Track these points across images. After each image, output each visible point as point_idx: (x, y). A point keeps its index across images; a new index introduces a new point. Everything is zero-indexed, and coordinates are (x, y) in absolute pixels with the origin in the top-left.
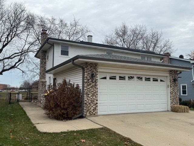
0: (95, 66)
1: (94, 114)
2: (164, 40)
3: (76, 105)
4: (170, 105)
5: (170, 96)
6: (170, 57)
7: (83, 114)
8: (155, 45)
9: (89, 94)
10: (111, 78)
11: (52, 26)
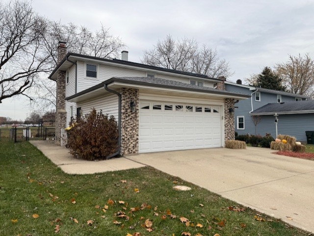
0: (135, 92)
1: (134, 151)
2: (219, 61)
3: (111, 141)
4: (224, 141)
5: (224, 130)
6: (225, 82)
7: (120, 152)
8: (207, 67)
9: (127, 128)
10: (154, 108)
11: (71, 36)
